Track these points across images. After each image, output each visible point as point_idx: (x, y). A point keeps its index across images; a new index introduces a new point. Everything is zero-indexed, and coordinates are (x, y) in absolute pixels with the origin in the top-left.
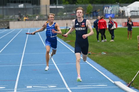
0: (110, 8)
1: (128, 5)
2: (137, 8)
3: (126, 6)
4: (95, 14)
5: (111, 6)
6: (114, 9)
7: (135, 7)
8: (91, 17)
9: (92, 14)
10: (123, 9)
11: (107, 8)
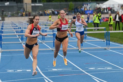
0: (89, 5)
1: (104, 2)
2: (112, 5)
3: (102, 3)
4: (76, 10)
5: (90, 4)
6: (92, 6)
7: (110, 4)
8: (73, 13)
9: (73, 10)
10: (100, 6)
11: (87, 5)
